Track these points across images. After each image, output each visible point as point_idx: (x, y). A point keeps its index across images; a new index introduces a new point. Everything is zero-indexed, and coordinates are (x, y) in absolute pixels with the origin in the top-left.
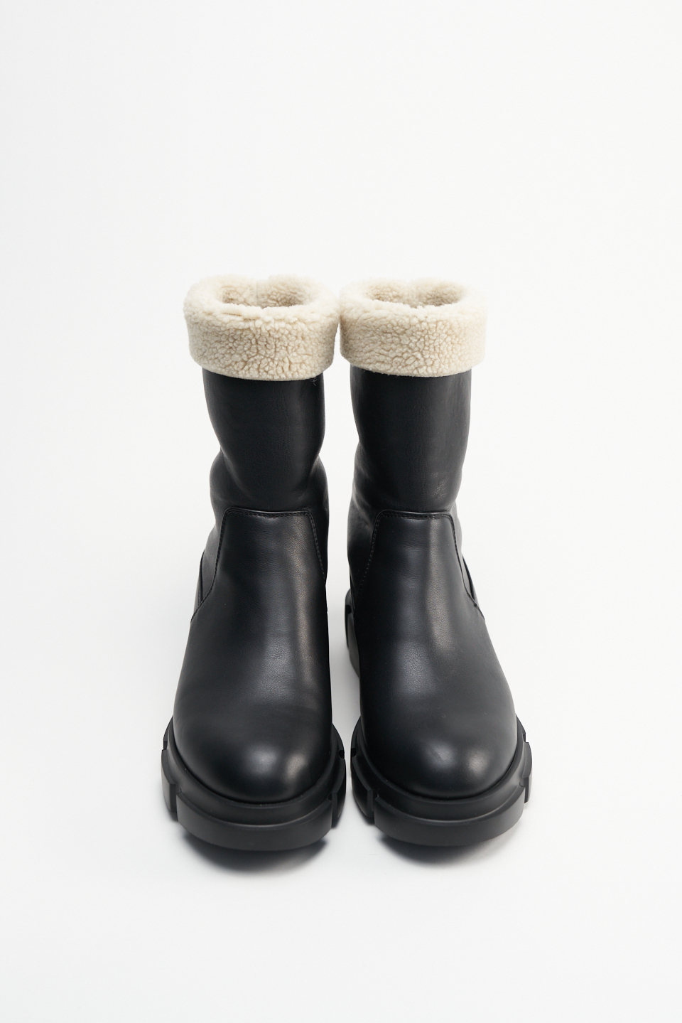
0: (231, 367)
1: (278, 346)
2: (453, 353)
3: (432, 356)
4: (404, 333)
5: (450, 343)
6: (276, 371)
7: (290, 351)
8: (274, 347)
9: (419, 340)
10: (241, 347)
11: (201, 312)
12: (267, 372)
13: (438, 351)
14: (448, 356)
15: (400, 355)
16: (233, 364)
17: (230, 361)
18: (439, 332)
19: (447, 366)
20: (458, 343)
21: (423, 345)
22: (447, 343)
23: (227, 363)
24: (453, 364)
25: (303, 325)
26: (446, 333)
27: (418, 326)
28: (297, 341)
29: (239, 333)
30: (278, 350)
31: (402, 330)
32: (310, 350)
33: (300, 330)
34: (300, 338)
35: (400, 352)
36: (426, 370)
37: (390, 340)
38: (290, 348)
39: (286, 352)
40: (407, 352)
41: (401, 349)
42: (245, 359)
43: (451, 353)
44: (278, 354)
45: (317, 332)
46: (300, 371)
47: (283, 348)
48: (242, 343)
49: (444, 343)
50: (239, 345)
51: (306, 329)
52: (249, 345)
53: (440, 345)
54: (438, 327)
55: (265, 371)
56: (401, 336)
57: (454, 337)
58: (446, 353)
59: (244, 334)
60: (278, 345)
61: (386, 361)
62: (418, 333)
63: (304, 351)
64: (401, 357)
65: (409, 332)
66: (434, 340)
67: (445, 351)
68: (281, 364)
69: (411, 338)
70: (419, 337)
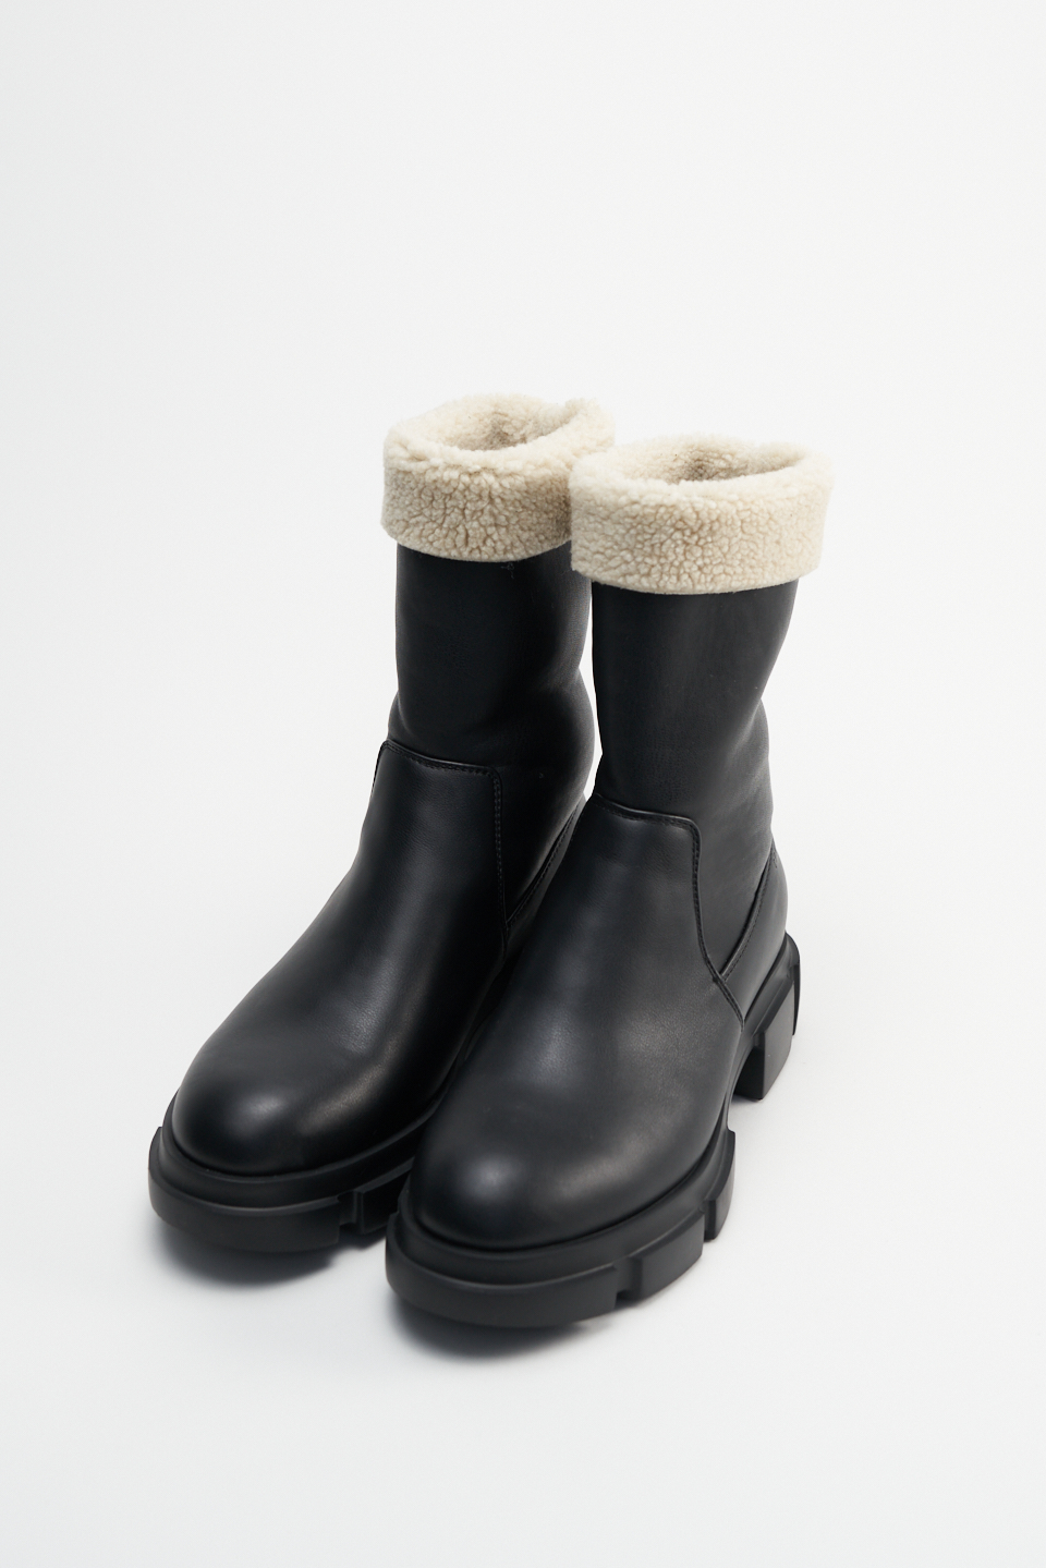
1: (448, 506)
2: (686, 559)
3: (648, 560)
4: (608, 518)
5: (679, 542)
6: (444, 543)
7: (468, 518)
8: (442, 507)
9: (628, 531)
12: (431, 543)
13: (657, 552)
14: (676, 563)
15: (601, 550)
18: (659, 522)
19: (674, 579)
20: (697, 544)
21: (633, 539)
22: (674, 541)
24: (685, 577)
25: (491, 479)
26: (673, 526)
27: (627, 509)
28: (480, 503)
30: (448, 512)
31: (606, 513)
32: (503, 518)
33: (484, 485)
34: (486, 499)
35: (603, 546)
36: (639, 581)
37: (592, 526)
38: (467, 512)
39: (461, 517)
40: (611, 548)
41: (604, 542)
43: (681, 558)
44: (448, 519)
45: (519, 491)
46: (483, 549)
47: (456, 510)
49: (669, 542)
51: (496, 486)
53: (662, 544)
54: (659, 515)
55: (428, 542)
56: (605, 523)
57: (688, 532)
58: (672, 557)
60: (449, 504)
62: (627, 520)
63: (491, 520)
64: (602, 553)
65: (614, 517)
66: (653, 534)
67: (670, 553)
68: (452, 534)
69: (618, 527)
70: (628, 526)
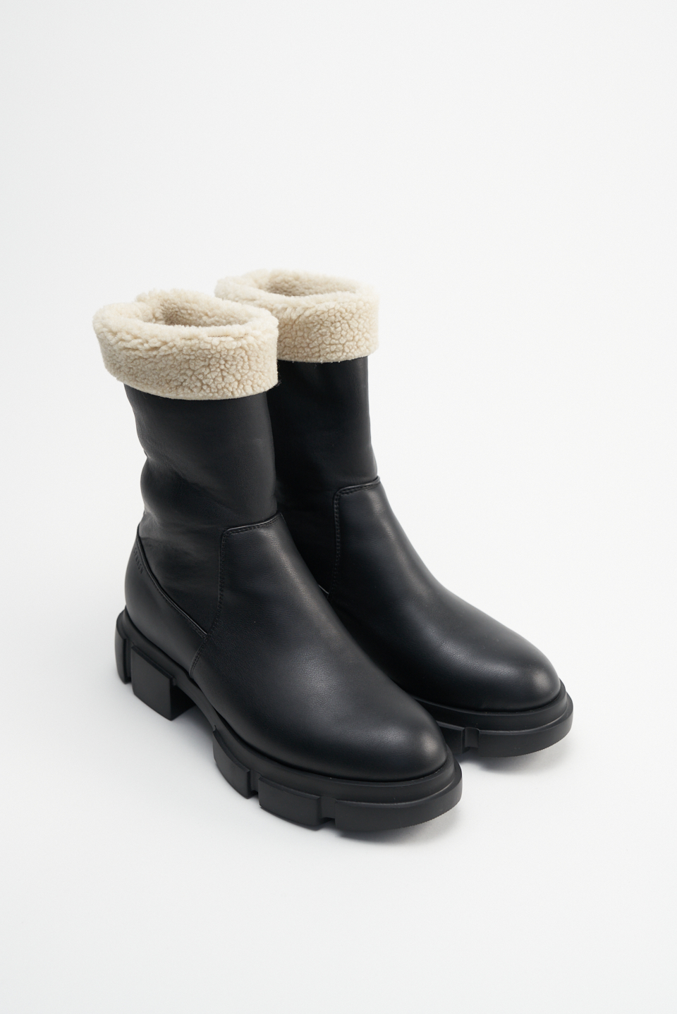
0: (225, 390)
10: (234, 367)
11: (178, 339)
16: (227, 386)
17: (223, 384)
23: (220, 387)
29: (232, 353)
42: (239, 378)
48: (234, 363)
50: (232, 365)
52: (242, 363)
59: (238, 353)
61: (337, 350)
